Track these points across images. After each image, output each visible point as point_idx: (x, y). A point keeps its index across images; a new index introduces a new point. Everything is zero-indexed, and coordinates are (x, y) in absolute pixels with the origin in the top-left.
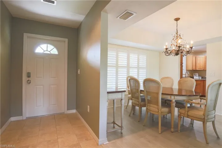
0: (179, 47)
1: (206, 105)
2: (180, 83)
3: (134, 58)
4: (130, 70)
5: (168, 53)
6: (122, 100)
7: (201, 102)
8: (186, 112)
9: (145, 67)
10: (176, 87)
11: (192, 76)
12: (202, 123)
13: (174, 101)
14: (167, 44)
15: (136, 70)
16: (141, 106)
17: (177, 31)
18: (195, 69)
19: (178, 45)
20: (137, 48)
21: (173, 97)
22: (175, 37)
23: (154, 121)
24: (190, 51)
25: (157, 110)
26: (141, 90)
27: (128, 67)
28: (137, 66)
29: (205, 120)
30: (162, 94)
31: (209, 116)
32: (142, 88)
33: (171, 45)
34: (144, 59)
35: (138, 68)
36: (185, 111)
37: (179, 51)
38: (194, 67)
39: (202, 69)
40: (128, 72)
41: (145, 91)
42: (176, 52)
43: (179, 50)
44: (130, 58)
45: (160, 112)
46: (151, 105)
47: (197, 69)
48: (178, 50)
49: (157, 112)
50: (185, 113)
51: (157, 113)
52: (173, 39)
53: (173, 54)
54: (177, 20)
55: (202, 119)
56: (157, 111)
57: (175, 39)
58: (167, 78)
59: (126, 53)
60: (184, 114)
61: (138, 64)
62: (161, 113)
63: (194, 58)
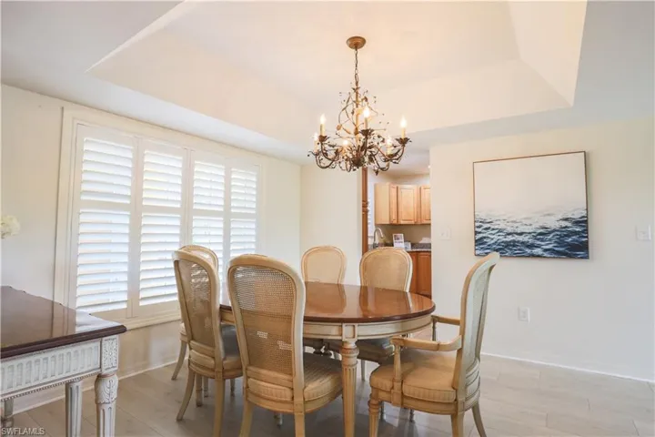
0: (367, 133)
1: (460, 351)
2: (365, 268)
3: (209, 177)
4: (194, 224)
5: (326, 155)
6: (100, 378)
7: (434, 339)
8: (397, 385)
9: (254, 212)
10: (353, 279)
11: (388, 242)
12: (448, 418)
13: (352, 345)
14: (323, 120)
15: (219, 224)
16: (227, 374)
17: (357, 83)
18: (395, 222)
19: (362, 128)
20: (221, 143)
21: (347, 329)
22: (350, 102)
23: (279, 426)
24: (396, 154)
25: (288, 393)
26: (222, 307)
27: (187, 212)
28: (222, 209)
29: (460, 407)
30: (307, 319)
31: (469, 388)
32: (223, 297)
33: (339, 128)
34: (248, 185)
35: (227, 215)
36: (393, 380)
37: (364, 148)
38: (394, 217)
39: (413, 222)
40: (186, 229)
41: (237, 310)
42: (354, 153)
43: (365, 144)
44: (195, 177)
45: (298, 400)
46: (264, 372)
47: (402, 222)
48: (361, 144)
49: (286, 402)
50: (393, 388)
51: (286, 409)
52: (345, 109)
53: (343, 164)
54: (356, 43)
55: (449, 403)
56: (289, 399)
57: (349, 109)
58: (326, 249)
59: (181, 158)
60: (390, 392)
61: (227, 199)
62: (305, 402)
63: (394, 191)
